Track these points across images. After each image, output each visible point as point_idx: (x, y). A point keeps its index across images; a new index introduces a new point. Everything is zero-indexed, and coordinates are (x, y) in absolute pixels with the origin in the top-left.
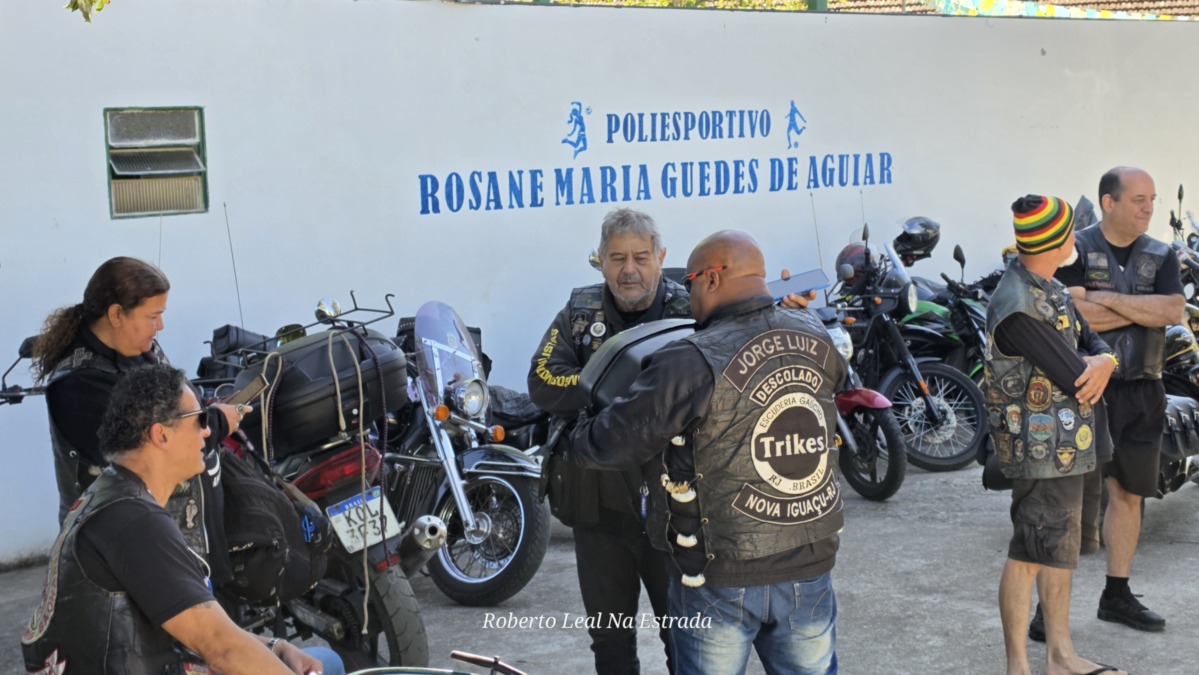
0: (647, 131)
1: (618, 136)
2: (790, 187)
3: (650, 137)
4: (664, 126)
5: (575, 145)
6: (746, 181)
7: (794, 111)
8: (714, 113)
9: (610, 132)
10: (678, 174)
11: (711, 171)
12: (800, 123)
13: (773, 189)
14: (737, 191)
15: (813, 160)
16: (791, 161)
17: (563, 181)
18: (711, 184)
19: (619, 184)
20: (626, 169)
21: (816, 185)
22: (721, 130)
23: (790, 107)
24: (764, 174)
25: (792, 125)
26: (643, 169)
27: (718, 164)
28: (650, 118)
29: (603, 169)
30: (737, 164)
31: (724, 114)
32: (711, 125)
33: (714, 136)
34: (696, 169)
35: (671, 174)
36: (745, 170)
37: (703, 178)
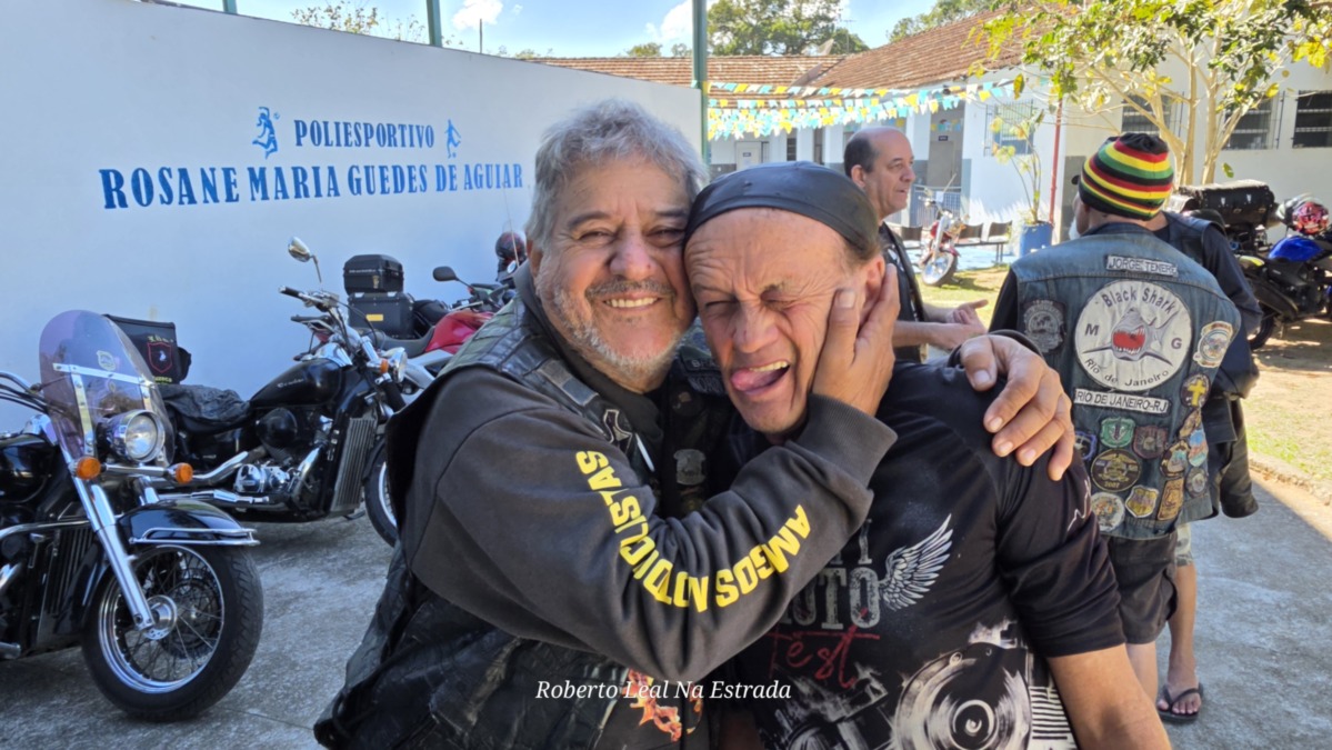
0: (332, 137)
1: (306, 140)
2: (452, 189)
3: (335, 143)
4: (347, 134)
5: (266, 146)
6: (417, 183)
7: (451, 128)
8: (389, 125)
9: (299, 137)
10: (362, 175)
11: (389, 174)
12: (456, 139)
13: (439, 189)
14: (411, 190)
15: (467, 168)
16: (451, 167)
17: (257, 179)
18: (390, 185)
19: (310, 183)
20: (316, 170)
21: (471, 188)
22: (395, 140)
23: (447, 125)
24: (431, 177)
25: (450, 139)
26: (331, 171)
27: (395, 168)
28: (334, 126)
29: (295, 170)
30: (410, 168)
31: (397, 126)
32: (386, 135)
33: (390, 145)
34: (377, 171)
35: (356, 175)
36: (416, 173)
37: (383, 179)
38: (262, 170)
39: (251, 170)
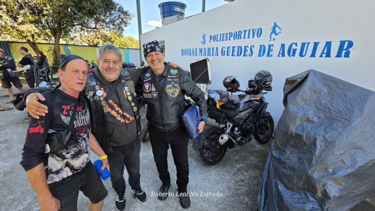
2: (268, 55)
3: (219, 40)
4: (223, 37)
5: (203, 43)
6: (249, 52)
7: (275, 26)
8: (239, 32)
9: (210, 40)
10: (226, 50)
11: (236, 49)
13: (259, 55)
14: (244, 55)
15: (283, 46)
16: (270, 46)
17: (201, 51)
18: (236, 53)
19: (211, 52)
20: (213, 48)
21: (283, 55)
22: (241, 37)
24: (256, 51)
26: (217, 48)
27: (238, 47)
28: (220, 35)
29: (208, 48)
30: (245, 47)
31: (243, 31)
32: (237, 36)
33: (238, 39)
34: (231, 49)
36: (248, 49)
37: (233, 51)
38: (202, 49)
39: (200, 49)
